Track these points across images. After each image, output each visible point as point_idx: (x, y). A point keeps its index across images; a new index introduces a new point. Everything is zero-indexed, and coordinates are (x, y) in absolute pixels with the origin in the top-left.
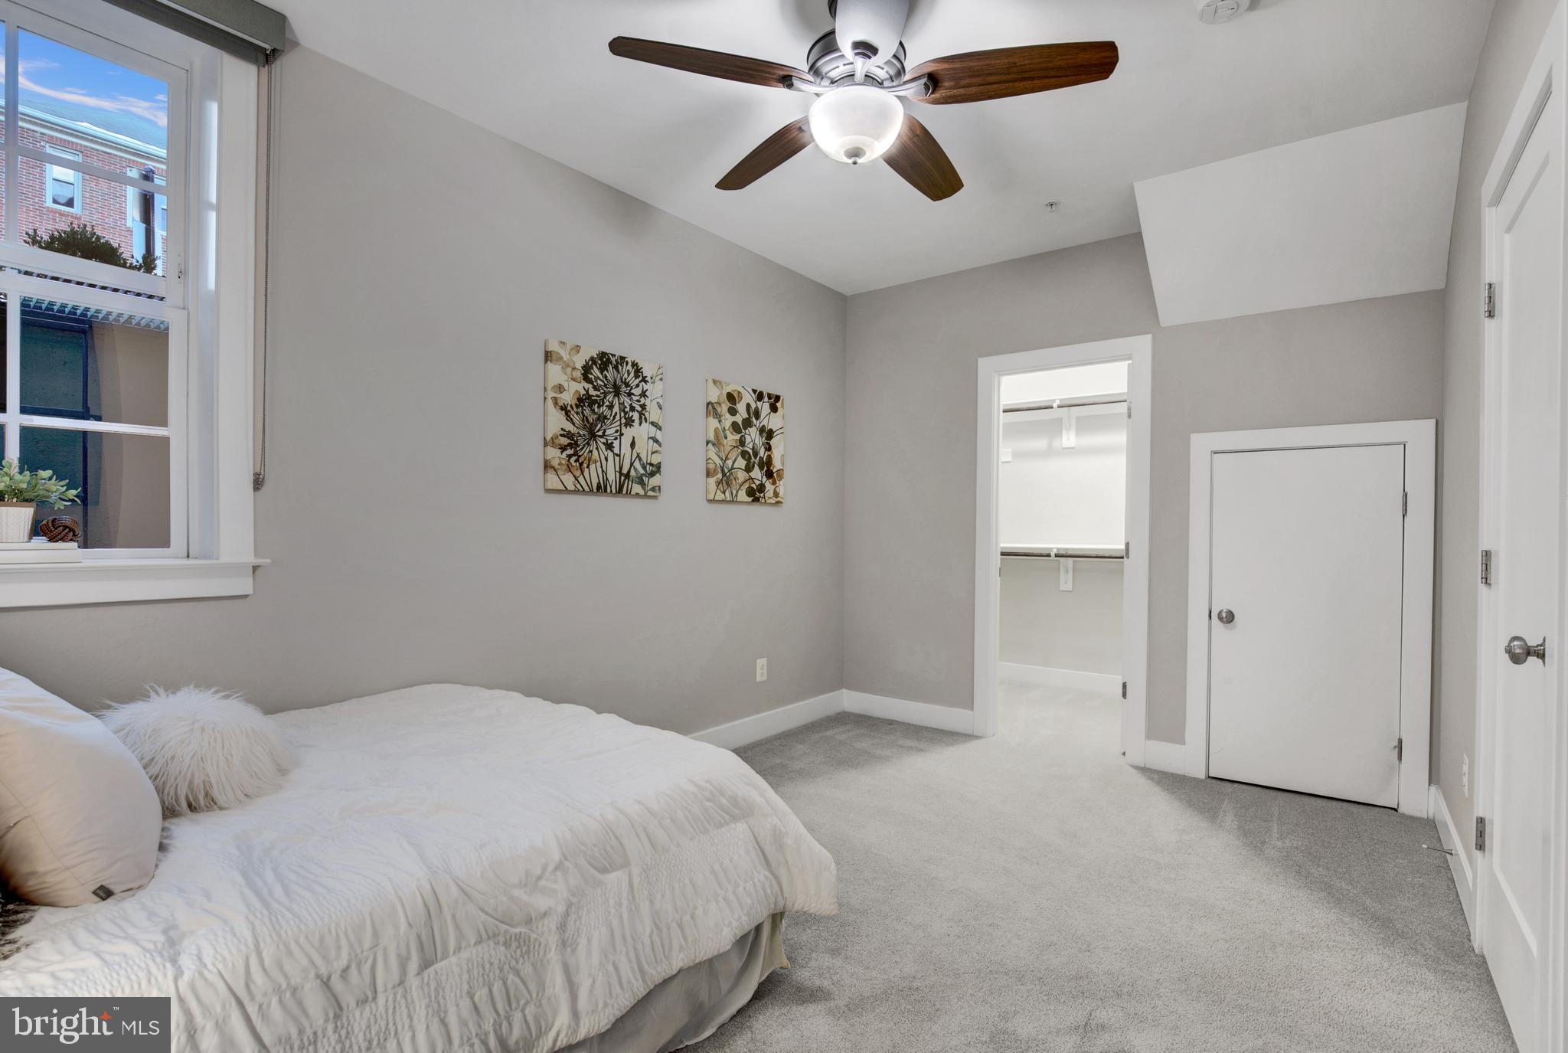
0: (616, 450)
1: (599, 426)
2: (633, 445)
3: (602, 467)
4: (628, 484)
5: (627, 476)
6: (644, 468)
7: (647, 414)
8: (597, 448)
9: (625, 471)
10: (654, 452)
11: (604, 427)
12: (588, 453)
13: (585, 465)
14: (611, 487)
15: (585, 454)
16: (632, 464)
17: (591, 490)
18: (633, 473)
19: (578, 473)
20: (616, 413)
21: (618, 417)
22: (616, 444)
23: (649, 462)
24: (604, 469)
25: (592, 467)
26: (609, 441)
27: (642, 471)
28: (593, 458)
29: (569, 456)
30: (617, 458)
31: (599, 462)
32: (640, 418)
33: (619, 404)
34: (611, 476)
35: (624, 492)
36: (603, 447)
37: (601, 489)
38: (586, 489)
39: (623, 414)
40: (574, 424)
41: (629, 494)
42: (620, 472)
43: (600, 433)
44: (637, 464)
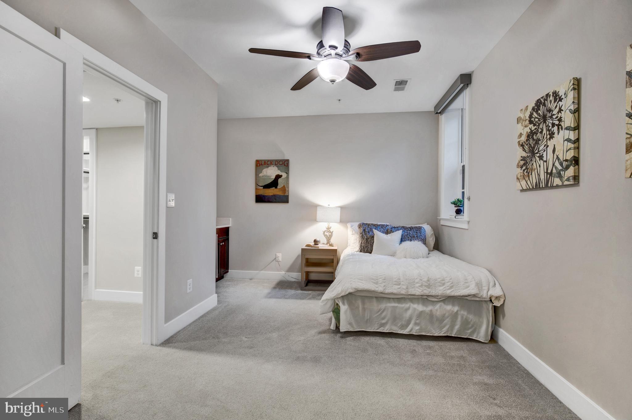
0: (545, 159)
1: (536, 146)
2: (554, 151)
3: (537, 172)
4: (551, 179)
5: (551, 174)
6: (561, 164)
7: (562, 124)
8: (535, 161)
9: (549, 171)
10: (568, 150)
11: (539, 146)
12: (532, 165)
13: (530, 173)
14: (542, 183)
15: (530, 167)
16: (553, 165)
17: (533, 188)
18: (554, 171)
19: (527, 179)
20: (545, 134)
21: (545, 136)
22: (545, 155)
23: (564, 159)
24: (539, 173)
25: (533, 173)
26: (541, 154)
27: (560, 168)
28: (534, 168)
29: (524, 170)
30: (545, 163)
31: (536, 169)
32: (558, 128)
33: (546, 126)
34: (542, 177)
35: (549, 185)
36: (538, 159)
37: (537, 187)
38: (531, 187)
39: (548, 132)
40: (525, 152)
41: (552, 187)
42: (547, 173)
43: (537, 151)
44: (557, 164)
